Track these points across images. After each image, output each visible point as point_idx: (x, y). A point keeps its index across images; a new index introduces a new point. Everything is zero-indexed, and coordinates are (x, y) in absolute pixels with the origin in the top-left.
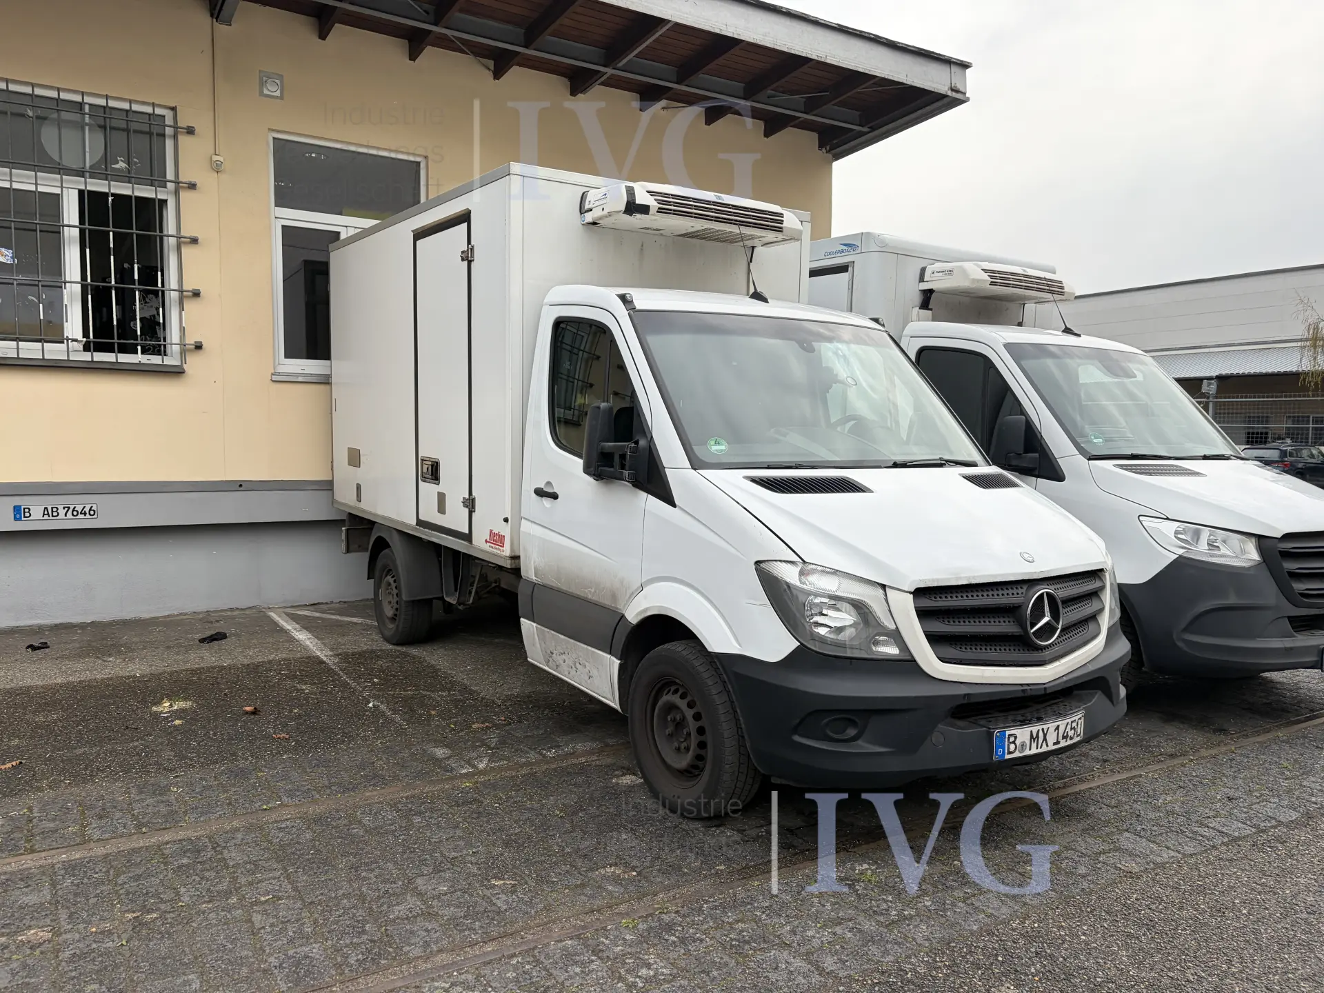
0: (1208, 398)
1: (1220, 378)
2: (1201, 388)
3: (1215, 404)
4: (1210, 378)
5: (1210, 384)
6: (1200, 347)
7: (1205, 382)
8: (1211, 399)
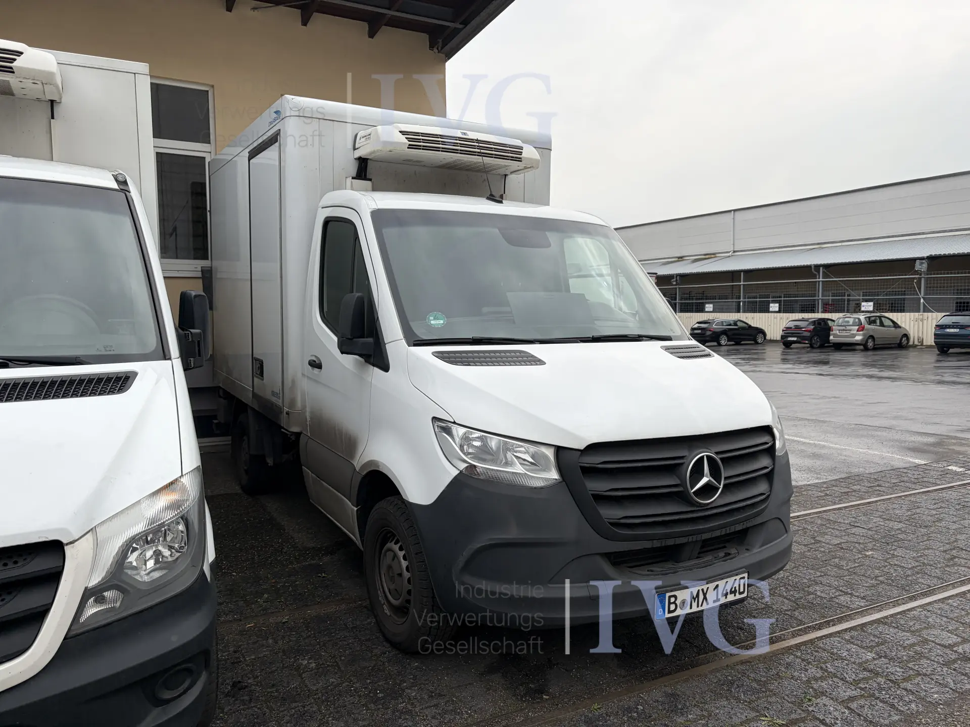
0: (921, 275)
1: (932, 259)
2: (914, 266)
3: (927, 279)
4: (922, 259)
5: (922, 263)
6: (919, 234)
7: (918, 262)
8: (923, 276)
